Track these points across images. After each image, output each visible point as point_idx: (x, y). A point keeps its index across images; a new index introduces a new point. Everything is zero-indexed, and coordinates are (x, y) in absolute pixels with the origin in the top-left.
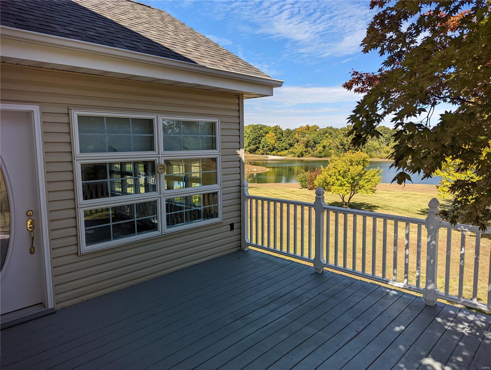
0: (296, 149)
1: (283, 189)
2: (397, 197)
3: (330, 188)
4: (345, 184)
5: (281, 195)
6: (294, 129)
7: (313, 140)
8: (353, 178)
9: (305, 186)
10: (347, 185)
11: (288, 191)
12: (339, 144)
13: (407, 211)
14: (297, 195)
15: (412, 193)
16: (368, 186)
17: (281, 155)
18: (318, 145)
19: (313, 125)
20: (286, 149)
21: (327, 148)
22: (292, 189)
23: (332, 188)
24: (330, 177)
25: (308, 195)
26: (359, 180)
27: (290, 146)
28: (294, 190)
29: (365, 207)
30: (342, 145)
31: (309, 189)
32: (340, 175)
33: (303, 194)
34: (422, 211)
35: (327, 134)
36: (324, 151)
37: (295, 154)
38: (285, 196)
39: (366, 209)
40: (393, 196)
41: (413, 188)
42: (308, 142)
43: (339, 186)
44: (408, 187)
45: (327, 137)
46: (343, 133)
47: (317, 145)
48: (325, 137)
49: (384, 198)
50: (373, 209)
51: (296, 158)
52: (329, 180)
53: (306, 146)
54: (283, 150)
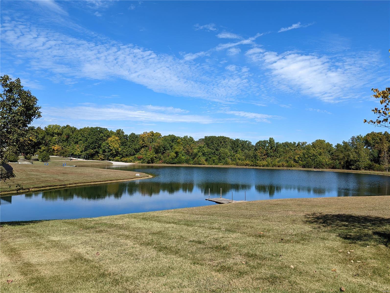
0: (144, 155)
17: (126, 162)
20: (132, 155)
21: (180, 155)
27: (136, 152)
36: (176, 157)
37: (144, 160)
42: (158, 147)
51: (146, 164)
53: (157, 152)
54: (127, 155)
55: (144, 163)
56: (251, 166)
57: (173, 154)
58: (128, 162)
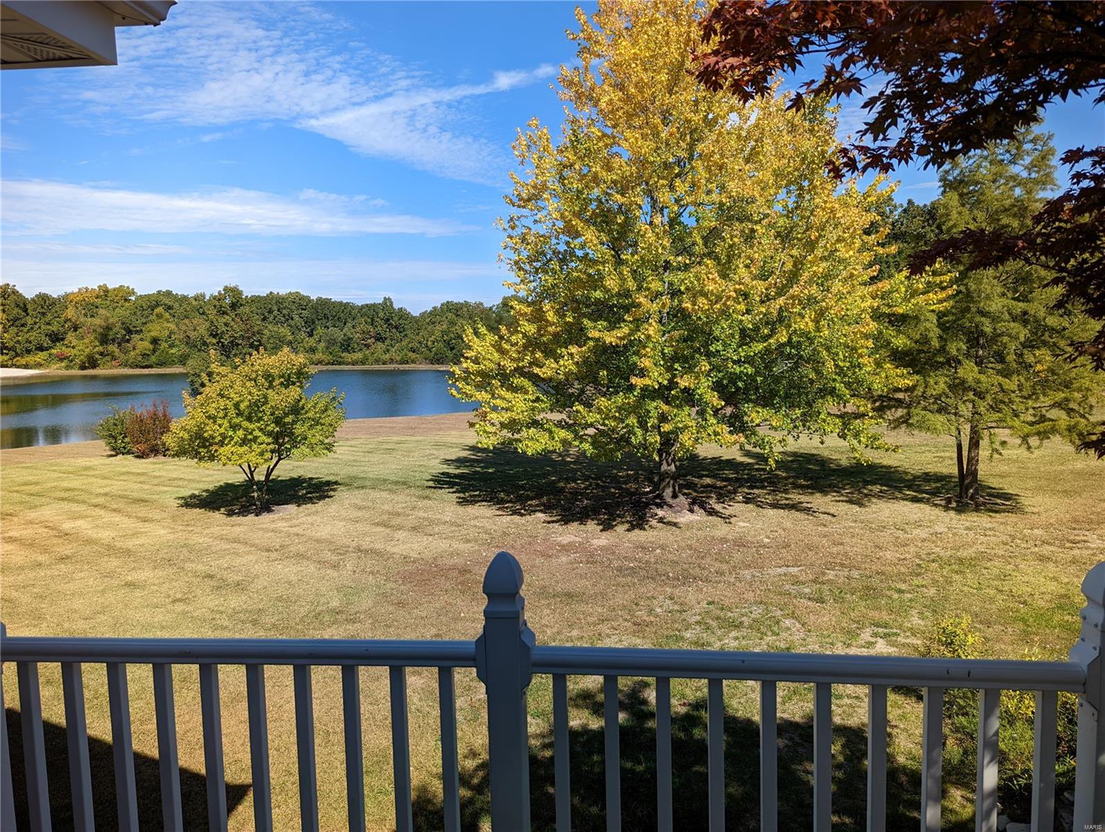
0: (73, 347)
1: (51, 465)
2: (369, 452)
3: (216, 451)
4: (256, 438)
5: (49, 485)
6: (62, 293)
7: (123, 324)
8: (278, 421)
9: (124, 447)
10: (263, 438)
11: (70, 469)
12: (205, 333)
13: (404, 483)
14: (105, 478)
15: (395, 438)
16: (315, 436)
17: (26, 367)
18: (138, 337)
19: (117, 286)
20: (41, 348)
21: (164, 345)
22: (82, 462)
23: (221, 450)
24: (215, 422)
25: (138, 474)
26: (292, 425)
27: (53, 342)
28: (88, 464)
29: (305, 488)
30: (214, 336)
31: (138, 457)
32: (239, 414)
33: (123, 474)
34: (435, 481)
35: (159, 310)
36: (154, 351)
37: (71, 361)
38: (65, 484)
39: (310, 493)
40: (359, 452)
41: (392, 428)
42: (108, 328)
43: (241, 446)
44: (381, 427)
45: (160, 316)
46: (215, 306)
47: (136, 337)
48: (154, 317)
49: (341, 460)
50: (327, 491)
51: (76, 372)
52: (211, 430)
53: (104, 339)
54: (28, 352)
55: (72, 368)
56: (328, 364)
57: (146, 345)
58: (31, 368)
